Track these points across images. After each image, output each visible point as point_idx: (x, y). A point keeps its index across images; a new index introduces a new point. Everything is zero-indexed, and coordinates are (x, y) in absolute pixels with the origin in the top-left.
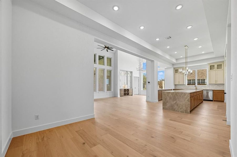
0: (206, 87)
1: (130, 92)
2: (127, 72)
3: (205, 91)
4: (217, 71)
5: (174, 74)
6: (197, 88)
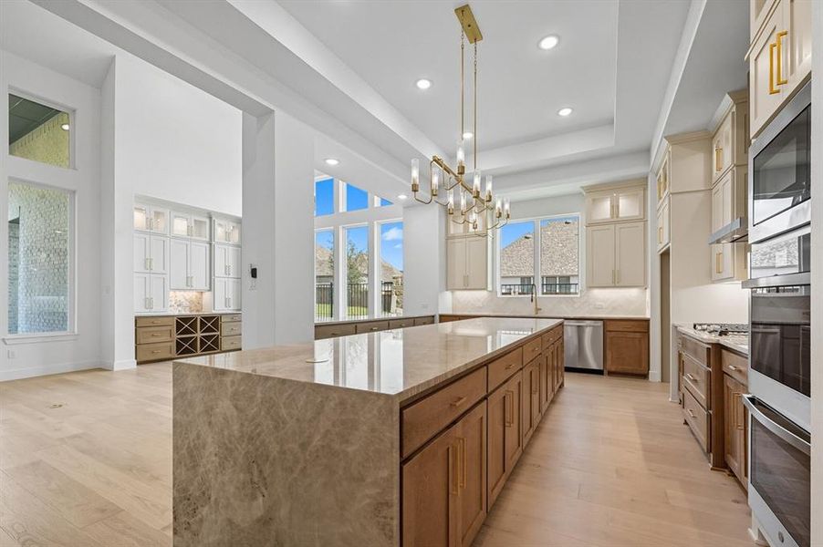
0: (576, 306)
1: (224, 333)
2: (210, 218)
3: (573, 323)
4: (618, 226)
5: (444, 240)
6: (538, 307)
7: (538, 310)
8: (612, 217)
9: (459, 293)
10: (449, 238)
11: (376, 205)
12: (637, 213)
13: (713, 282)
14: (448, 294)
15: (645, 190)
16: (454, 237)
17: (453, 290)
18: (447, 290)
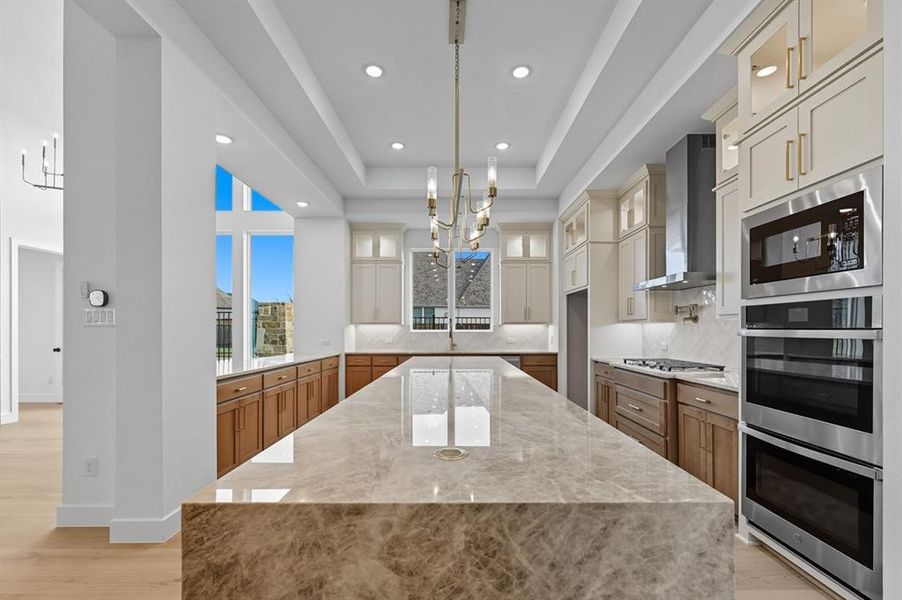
0: (490, 341)
4: (529, 266)
5: (348, 263)
6: (454, 342)
7: (453, 345)
8: (524, 256)
9: (363, 328)
10: (354, 262)
11: (245, 208)
12: (544, 255)
13: (619, 322)
14: (352, 327)
15: (551, 234)
16: (361, 261)
17: (356, 324)
18: (352, 323)
